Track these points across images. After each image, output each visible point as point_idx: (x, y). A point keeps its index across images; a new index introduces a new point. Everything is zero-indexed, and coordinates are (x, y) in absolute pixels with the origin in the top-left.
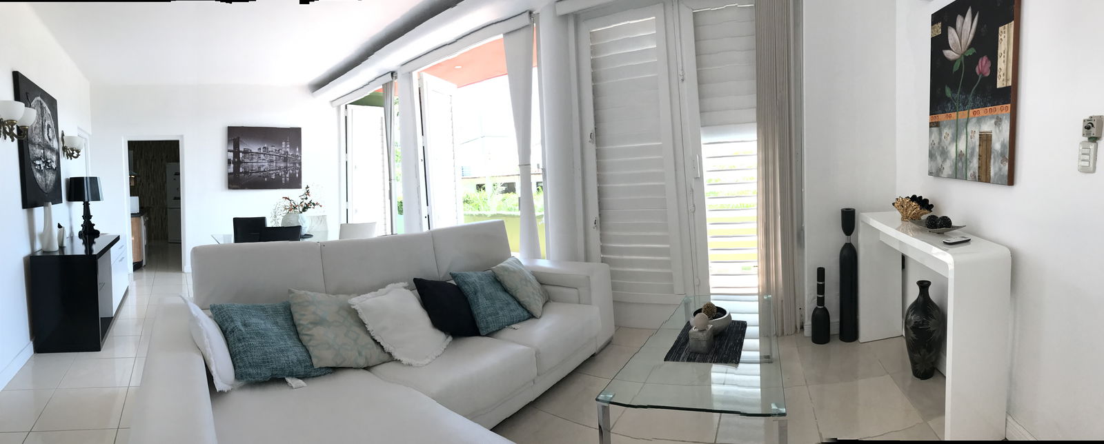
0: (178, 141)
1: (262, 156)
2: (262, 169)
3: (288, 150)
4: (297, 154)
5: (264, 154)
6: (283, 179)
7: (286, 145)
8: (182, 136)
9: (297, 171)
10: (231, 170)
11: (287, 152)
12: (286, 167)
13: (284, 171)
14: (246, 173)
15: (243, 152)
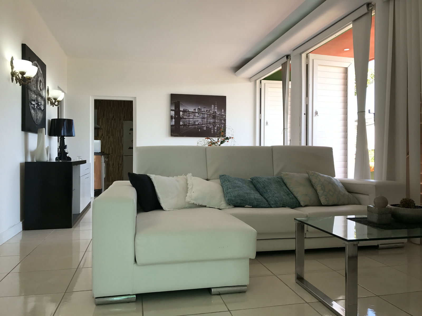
0: (132, 101)
1: (197, 114)
2: (197, 123)
3: (216, 110)
4: (223, 114)
5: (199, 113)
6: (212, 130)
7: (214, 107)
8: (135, 98)
9: (223, 125)
10: (173, 123)
11: (215, 112)
12: (215, 122)
13: (213, 125)
14: (184, 125)
15: (183, 111)
